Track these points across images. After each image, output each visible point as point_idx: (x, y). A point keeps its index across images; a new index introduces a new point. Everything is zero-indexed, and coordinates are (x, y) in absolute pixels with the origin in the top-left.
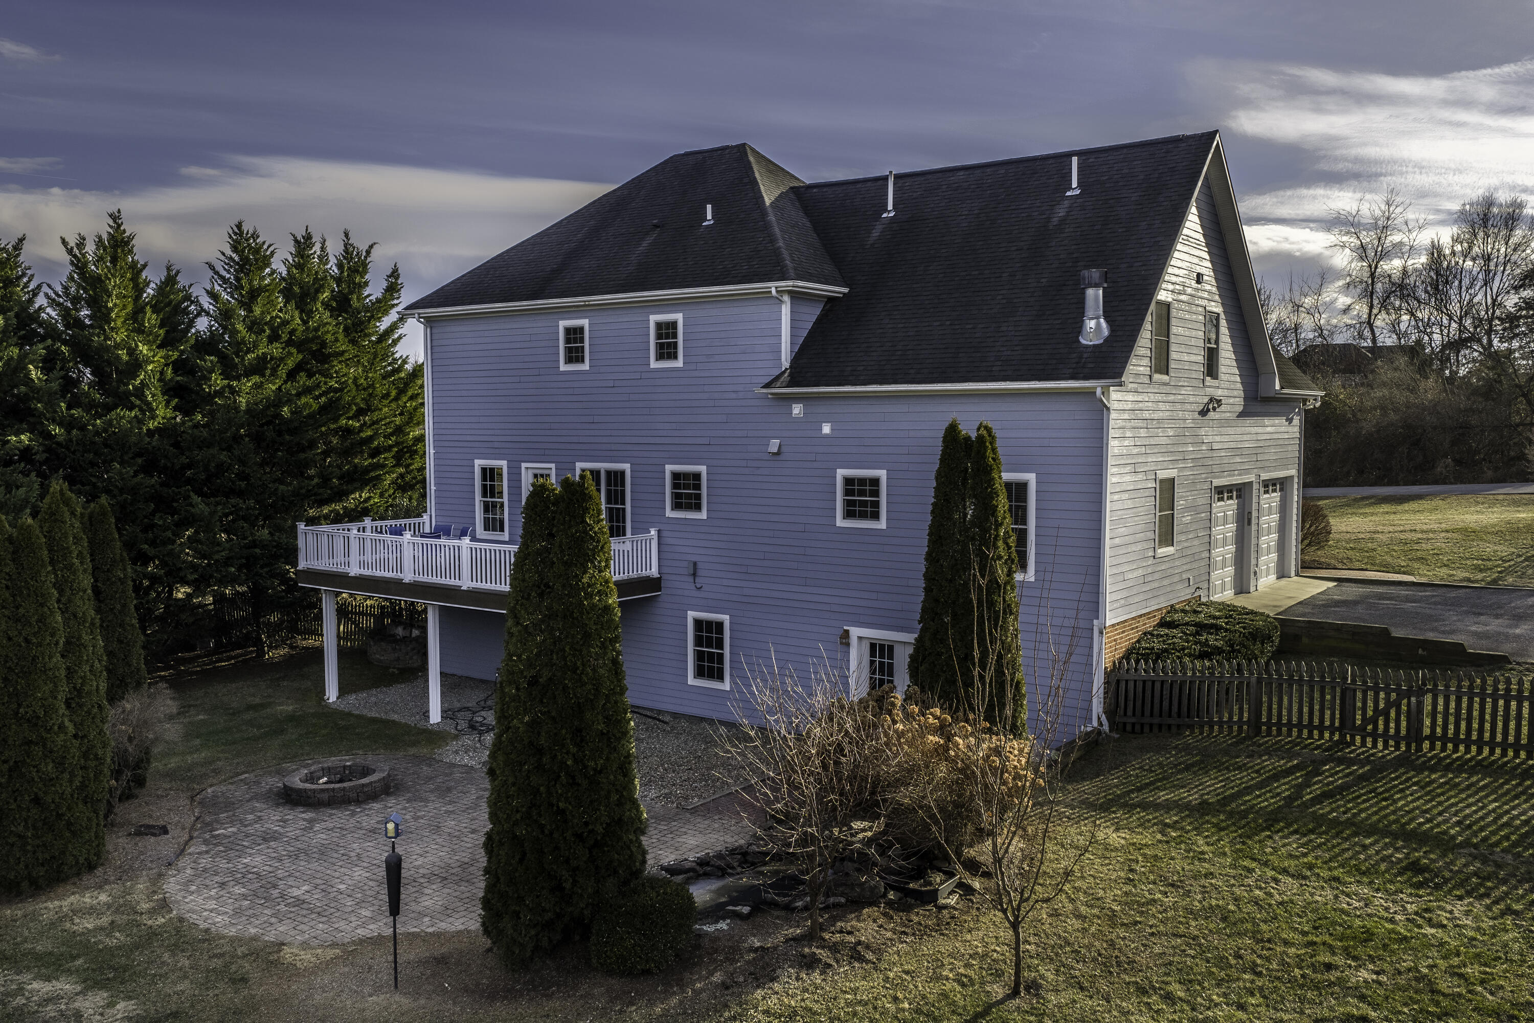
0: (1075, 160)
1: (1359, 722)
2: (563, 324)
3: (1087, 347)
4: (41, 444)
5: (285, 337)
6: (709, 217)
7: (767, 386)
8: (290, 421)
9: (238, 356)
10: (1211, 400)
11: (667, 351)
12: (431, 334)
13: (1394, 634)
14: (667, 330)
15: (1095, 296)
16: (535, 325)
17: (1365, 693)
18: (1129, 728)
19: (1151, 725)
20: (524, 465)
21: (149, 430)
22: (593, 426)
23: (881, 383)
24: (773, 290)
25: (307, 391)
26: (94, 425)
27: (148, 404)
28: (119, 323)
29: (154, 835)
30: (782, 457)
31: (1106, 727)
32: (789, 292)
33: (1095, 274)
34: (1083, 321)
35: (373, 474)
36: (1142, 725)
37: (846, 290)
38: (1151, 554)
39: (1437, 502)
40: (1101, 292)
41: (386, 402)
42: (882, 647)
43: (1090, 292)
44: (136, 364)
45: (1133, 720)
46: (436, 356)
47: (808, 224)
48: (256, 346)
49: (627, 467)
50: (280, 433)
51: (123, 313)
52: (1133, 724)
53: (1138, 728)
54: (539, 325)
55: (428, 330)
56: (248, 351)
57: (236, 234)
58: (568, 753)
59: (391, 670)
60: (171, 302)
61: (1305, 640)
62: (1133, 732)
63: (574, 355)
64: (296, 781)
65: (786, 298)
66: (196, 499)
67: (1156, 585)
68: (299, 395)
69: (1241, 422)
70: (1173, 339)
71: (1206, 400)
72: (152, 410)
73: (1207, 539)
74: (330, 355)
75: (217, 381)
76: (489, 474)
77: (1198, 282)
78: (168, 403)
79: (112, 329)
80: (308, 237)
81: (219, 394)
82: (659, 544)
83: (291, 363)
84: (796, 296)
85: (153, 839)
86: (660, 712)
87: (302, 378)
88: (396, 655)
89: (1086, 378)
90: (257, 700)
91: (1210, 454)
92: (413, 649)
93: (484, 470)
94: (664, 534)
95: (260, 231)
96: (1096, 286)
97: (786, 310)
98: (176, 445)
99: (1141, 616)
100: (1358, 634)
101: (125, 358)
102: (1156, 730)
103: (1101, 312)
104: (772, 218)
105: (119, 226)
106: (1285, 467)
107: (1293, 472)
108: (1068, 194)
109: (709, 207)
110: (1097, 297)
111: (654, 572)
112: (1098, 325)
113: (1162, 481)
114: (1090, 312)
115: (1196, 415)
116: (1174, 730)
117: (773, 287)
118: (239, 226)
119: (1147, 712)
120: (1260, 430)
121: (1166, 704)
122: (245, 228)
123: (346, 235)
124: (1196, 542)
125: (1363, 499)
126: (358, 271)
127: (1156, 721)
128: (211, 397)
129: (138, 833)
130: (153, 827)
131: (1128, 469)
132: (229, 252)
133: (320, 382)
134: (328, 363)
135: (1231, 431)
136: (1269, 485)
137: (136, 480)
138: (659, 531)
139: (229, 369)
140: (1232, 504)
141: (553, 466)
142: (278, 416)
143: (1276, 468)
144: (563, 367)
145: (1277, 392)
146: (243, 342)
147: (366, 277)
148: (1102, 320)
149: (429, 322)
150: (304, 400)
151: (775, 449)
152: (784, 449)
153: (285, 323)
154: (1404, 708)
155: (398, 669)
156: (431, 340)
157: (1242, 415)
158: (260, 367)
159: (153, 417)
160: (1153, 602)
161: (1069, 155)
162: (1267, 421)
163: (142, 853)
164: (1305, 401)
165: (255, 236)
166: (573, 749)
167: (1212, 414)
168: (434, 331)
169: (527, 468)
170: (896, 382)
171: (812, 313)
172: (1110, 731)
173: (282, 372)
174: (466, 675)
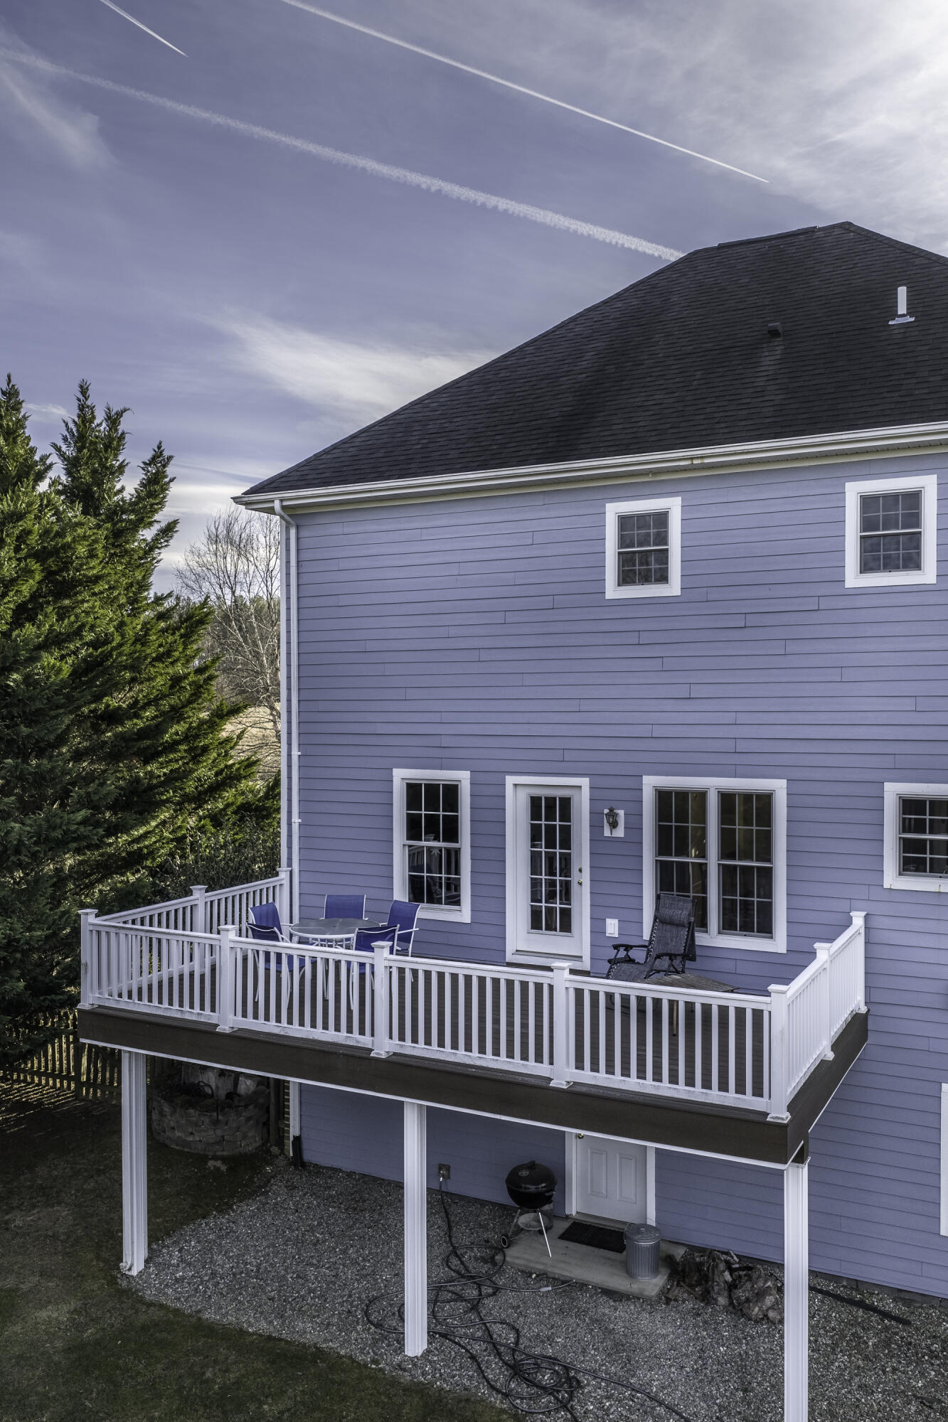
2: (614, 510)
6: (902, 308)
11: (890, 552)
12: (298, 539)
14: (891, 511)
16: (544, 514)
20: (510, 780)
25: (54, 641)
46: (305, 579)
49: (774, 786)
54: (553, 514)
55: (293, 532)
59: (211, 1164)
63: (642, 568)
86: (856, 1284)
88: (219, 1132)
92: (248, 1119)
93: (415, 787)
94: (881, 923)
109: (902, 292)
111: (860, 1003)
123: (84, 390)
133: (83, 625)
134: (68, 597)
138: (868, 918)
141: (583, 781)
144: (613, 592)
147: (121, 458)
149: (294, 516)
155: (224, 1160)
156: (298, 550)
168: (304, 533)
169: (515, 785)
174: (366, 1171)
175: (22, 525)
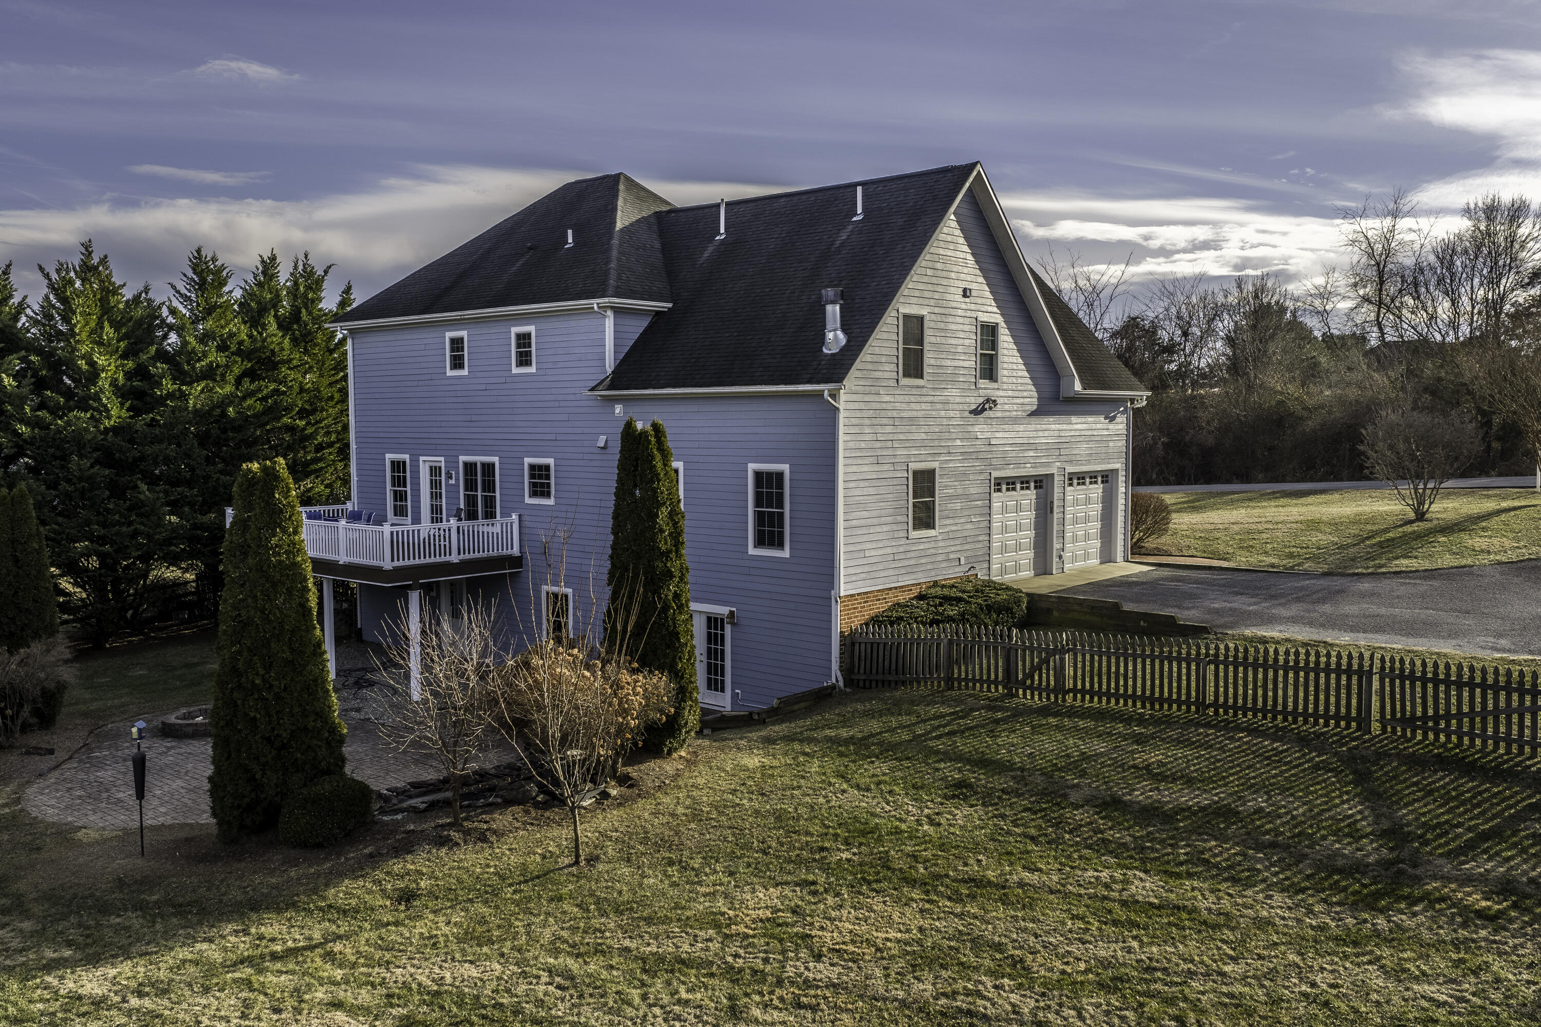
0: (859, 189)
1: (1020, 676)
2: (449, 335)
3: (827, 355)
4: (10, 441)
5: (234, 348)
6: (570, 240)
7: (593, 389)
8: (234, 420)
9: (189, 364)
10: (988, 401)
11: (524, 359)
12: (353, 344)
13: (1125, 608)
14: (524, 340)
15: (833, 311)
16: (427, 337)
17: (1024, 651)
18: (861, 684)
19: (877, 681)
20: (422, 458)
21: (105, 428)
22: (472, 424)
23: (674, 386)
24: (595, 306)
25: (251, 394)
26: (57, 424)
27: (105, 406)
28: (84, 335)
29: (40, 755)
30: (607, 451)
31: (841, 684)
32: (612, 308)
33: (830, 292)
34: (824, 334)
35: (313, 467)
36: (871, 681)
37: (670, 305)
38: (904, 534)
39: (1336, 496)
40: (838, 307)
41: (331, 403)
42: (716, 619)
43: (829, 308)
44: (94, 372)
45: (863, 677)
46: (356, 363)
47: (657, 245)
48: (205, 355)
49: (495, 460)
50: (224, 431)
51: (87, 328)
52: (865, 681)
53: (867, 683)
54: (431, 336)
55: (351, 341)
56: (199, 360)
57: (195, 258)
58: (257, 674)
60: (131, 318)
61: (1056, 614)
62: (864, 688)
63: (457, 363)
64: (172, 719)
65: (610, 313)
66: (144, 487)
67: (912, 562)
68: (244, 398)
69: (1034, 419)
70: (927, 347)
71: (981, 400)
72: (107, 411)
73: (986, 524)
74: (279, 362)
75: (168, 385)
76: (398, 466)
77: (965, 296)
78: (122, 404)
79: (78, 342)
80: (273, 258)
81: (170, 396)
82: (520, 527)
83: (237, 371)
84: (618, 311)
85: (37, 758)
87: (246, 383)
89: (818, 382)
90: (196, 660)
91: (988, 448)
93: (393, 462)
94: (525, 518)
95: (219, 255)
96: (833, 302)
97: (609, 323)
98: (131, 441)
99: (891, 589)
100: (1095, 608)
101: (85, 367)
102: (880, 685)
103: (839, 325)
104: (615, 242)
105: (90, 253)
106: (1108, 460)
107: (1118, 465)
108: (855, 219)
109: (570, 232)
110: (834, 312)
111: (516, 551)
112: (836, 336)
113: (916, 473)
114: (829, 326)
115: (967, 414)
116: (893, 685)
117: (595, 303)
118: (199, 251)
119: (874, 671)
120: (1065, 427)
121: (887, 663)
122: (203, 254)
123: (306, 256)
124: (969, 526)
125: (1274, 493)
126: (311, 288)
127: (880, 677)
128: (162, 400)
129: (28, 753)
130: (41, 749)
131: (870, 460)
132: (190, 274)
133: (261, 386)
134: (276, 370)
135: (1022, 428)
136: (1080, 478)
137: (92, 471)
138: (520, 516)
139: (180, 376)
140: (1031, 494)
141: (442, 459)
142: (224, 414)
143: (1089, 462)
144: (450, 373)
145: (1077, 393)
146: (193, 351)
147: (322, 293)
148: (839, 333)
150: (249, 402)
151: (601, 444)
152: (610, 444)
153: (231, 335)
154: (1052, 663)
157: (1033, 414)
158: (210, 373)
159: (109, 417)
160: (906, 577)
161: (855, 185)
162: (1074, 419)
163: (23, 767)
164: (1132, 401)
165: (214, 259)
166: (261, 672)
167: (986, 414)
169: (424, 461)
170: (684, 386)
171: (638, 326)
172: (845, 686)
173: (230, 378)
175: (235, 340)
